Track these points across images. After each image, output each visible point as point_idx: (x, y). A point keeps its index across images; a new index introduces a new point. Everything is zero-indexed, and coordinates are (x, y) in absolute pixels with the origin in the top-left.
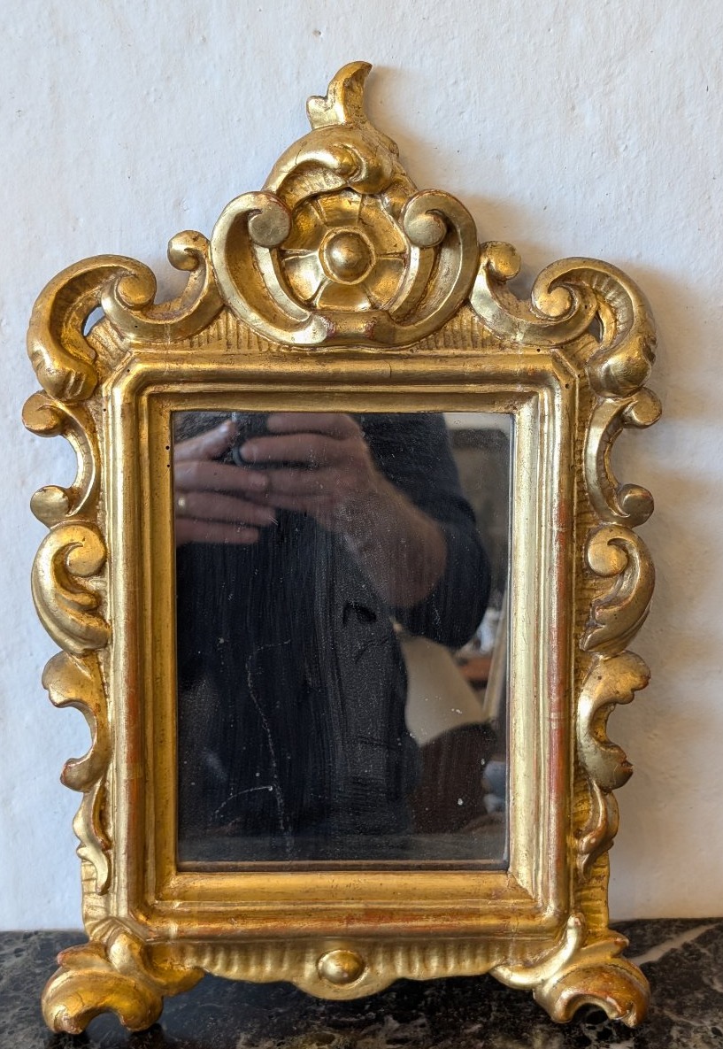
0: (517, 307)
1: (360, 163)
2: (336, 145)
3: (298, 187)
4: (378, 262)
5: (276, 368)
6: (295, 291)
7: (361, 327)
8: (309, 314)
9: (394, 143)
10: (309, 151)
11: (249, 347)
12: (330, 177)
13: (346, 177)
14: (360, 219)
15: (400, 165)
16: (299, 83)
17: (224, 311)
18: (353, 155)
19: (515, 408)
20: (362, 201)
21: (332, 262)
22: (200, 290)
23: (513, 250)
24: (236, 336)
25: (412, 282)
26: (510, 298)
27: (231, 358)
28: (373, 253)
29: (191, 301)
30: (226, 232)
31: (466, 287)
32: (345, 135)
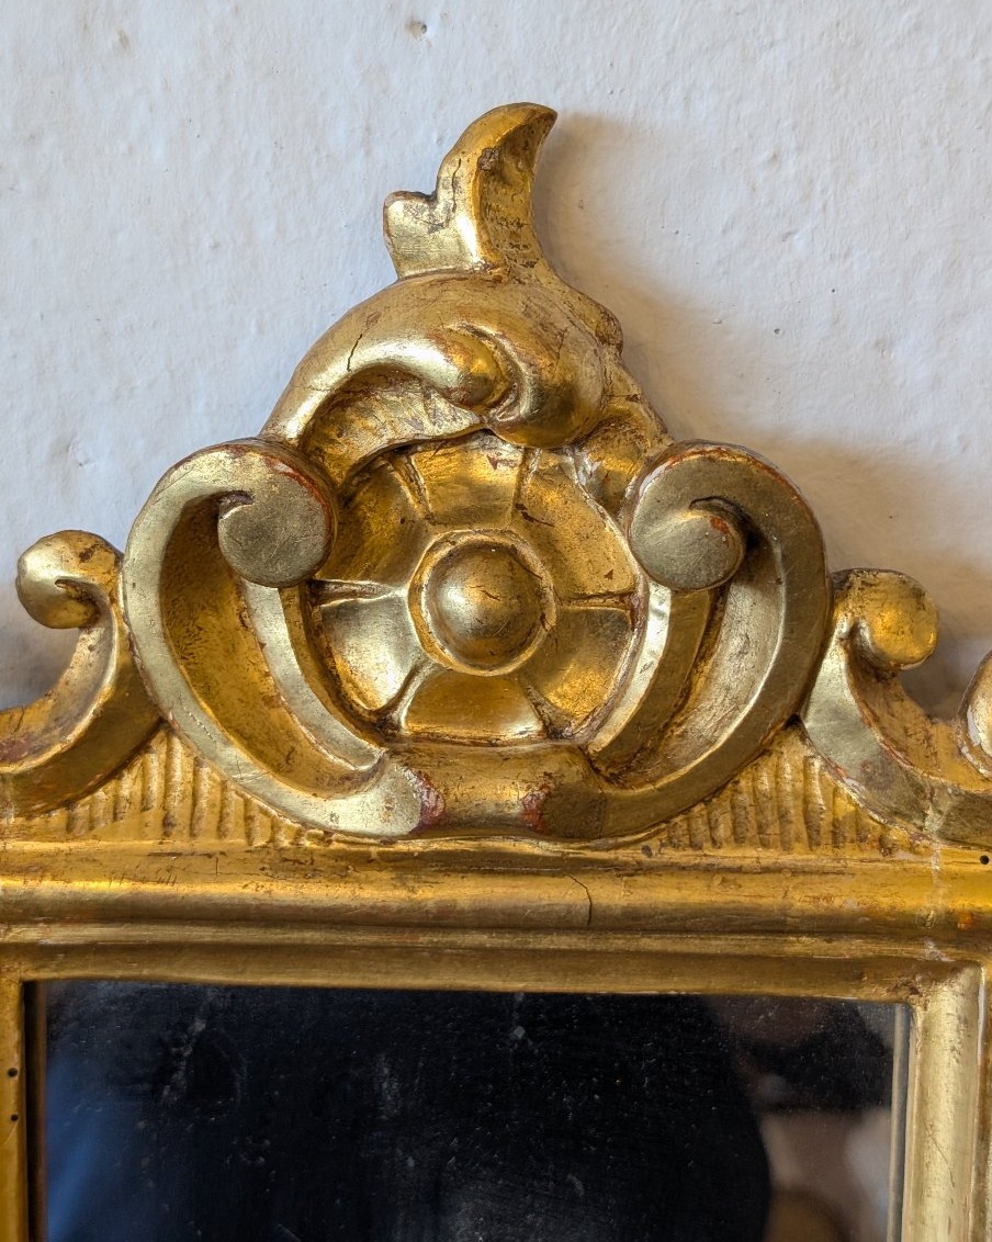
0: (928, 738)
1: (514, 376)
2: (453, 326)
3: (358, 425)
4: (563, 618)
5: (286, 892)
6: (348, 687)
7: (512, 794)
8: (378, 752)
9: (608, 317)
10: (383, 338)
11: (221, 832)
12: (442, 405)
13: (480, 408)
14: (519, 507)
15: (625, 375)
16: (368, 153)
17: (162, 734)
18: (497, 354)
19: (915, 991)
20: (525, 459)
21: (442, 619)
22: (97, 684)
23: (918, 594)
24: (189, 801)
25: (650, 674)
26: (909, 713)
27: (168, 863)
28: (551, 595)
29: (74, 709)
30: (161, 542)
31: (794, 691)
32: (480, 300)
